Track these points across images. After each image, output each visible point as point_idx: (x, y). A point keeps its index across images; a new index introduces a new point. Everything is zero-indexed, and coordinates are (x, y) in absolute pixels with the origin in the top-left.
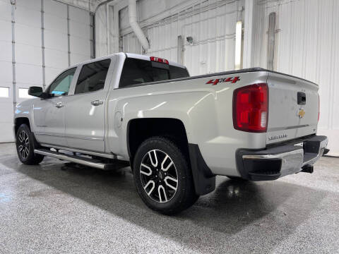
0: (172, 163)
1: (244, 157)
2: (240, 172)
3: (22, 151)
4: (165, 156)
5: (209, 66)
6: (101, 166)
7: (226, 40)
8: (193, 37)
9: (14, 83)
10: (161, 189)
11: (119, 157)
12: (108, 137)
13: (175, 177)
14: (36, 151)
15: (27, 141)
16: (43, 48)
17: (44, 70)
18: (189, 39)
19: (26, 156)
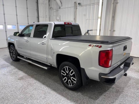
0: (74, 73)
1: (102, 76)
2: (100, 80)
3: (12, 56)
4: (71, 70)
5: (87, 16)
6: (46, 68)
7: (95, 5)
8: (81, 3)
9: (5, 23)
10: (69, 81)
11: (52, 65)
12: (48, 58)
13: (75, 78)
14: (18, 57)
15: (14, 52)
16: (16, 7)
17: (17, 17)
18: (79, 4)
19: (14, 58)
